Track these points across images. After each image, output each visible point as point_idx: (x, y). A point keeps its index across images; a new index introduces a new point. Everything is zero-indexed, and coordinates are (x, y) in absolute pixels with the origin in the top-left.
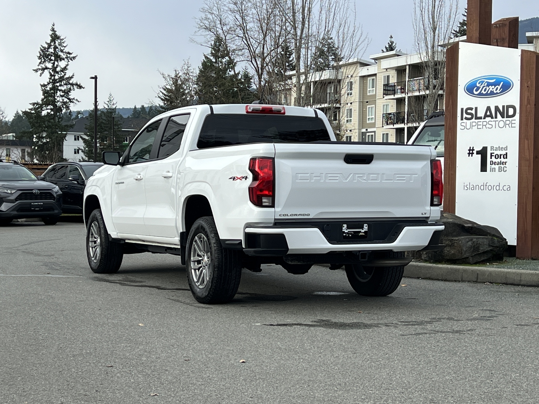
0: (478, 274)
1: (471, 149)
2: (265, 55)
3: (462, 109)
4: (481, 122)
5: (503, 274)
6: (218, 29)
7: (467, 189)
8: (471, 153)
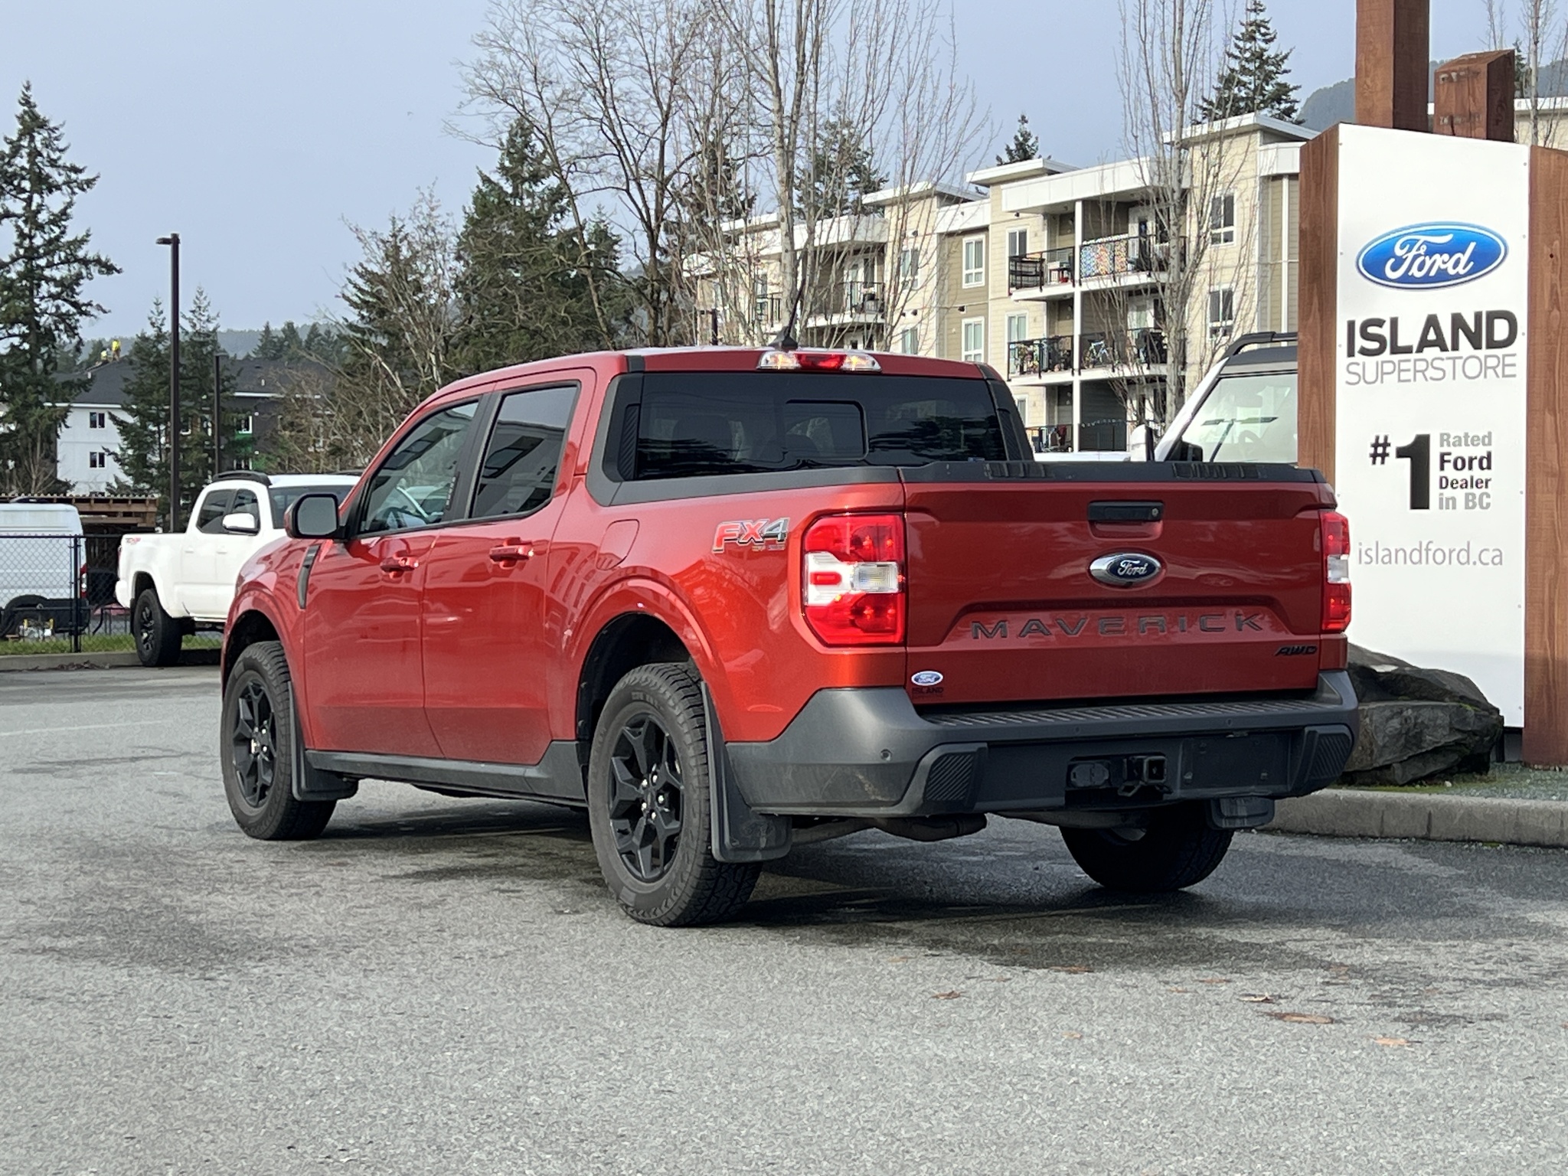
0: (1430, 814)
1: (1381, 441)
2: (667, 173)
3: (1351, 325)
4: (1409, 361)
5: (1506, 814)
6: (526, 97)
7: (1368, 560)
8: (1379, 455)
